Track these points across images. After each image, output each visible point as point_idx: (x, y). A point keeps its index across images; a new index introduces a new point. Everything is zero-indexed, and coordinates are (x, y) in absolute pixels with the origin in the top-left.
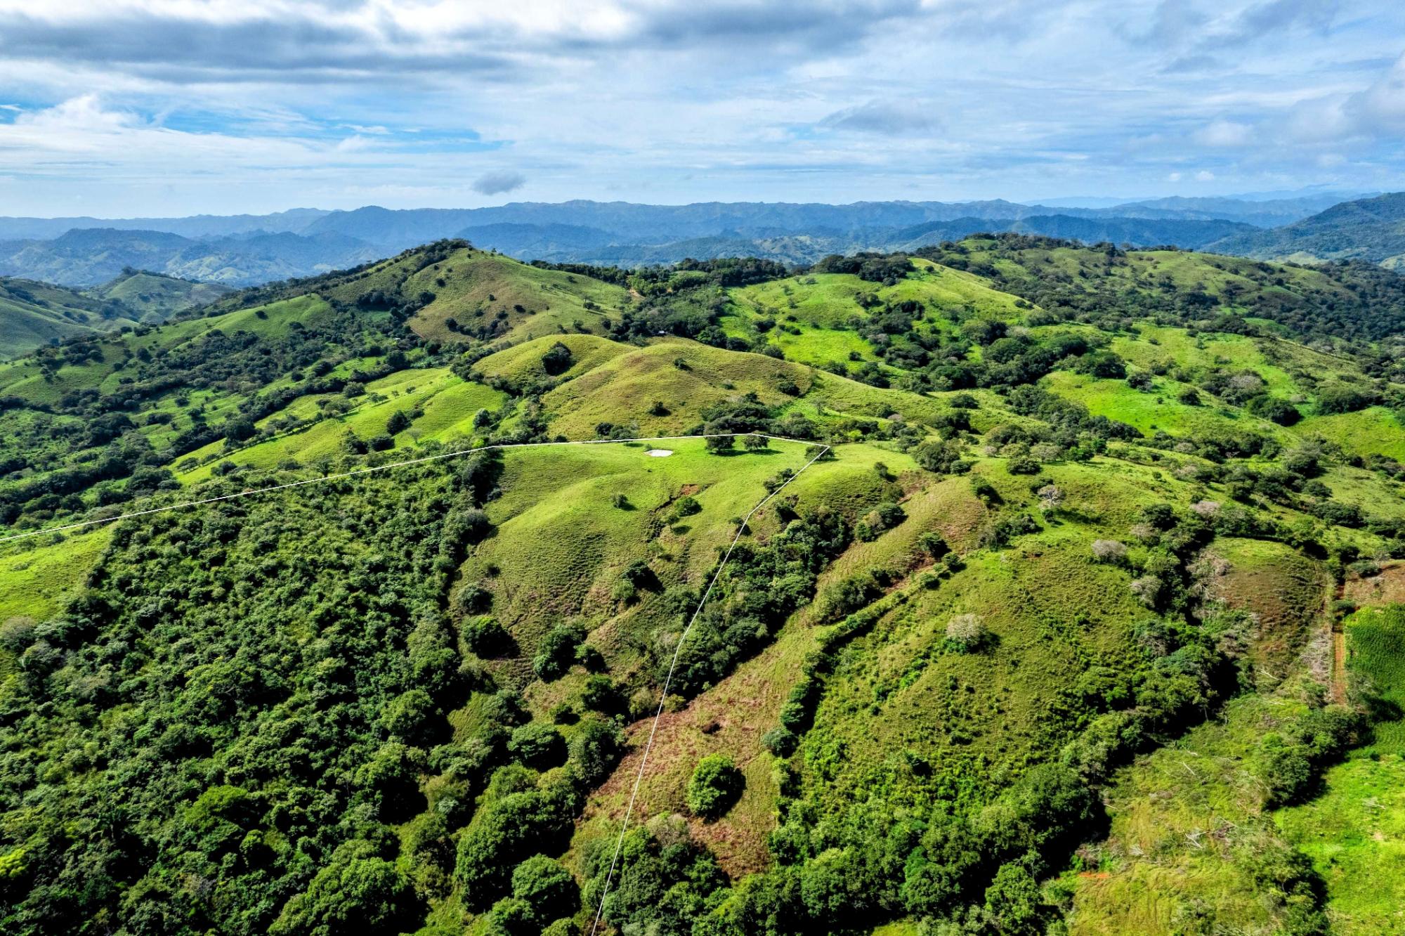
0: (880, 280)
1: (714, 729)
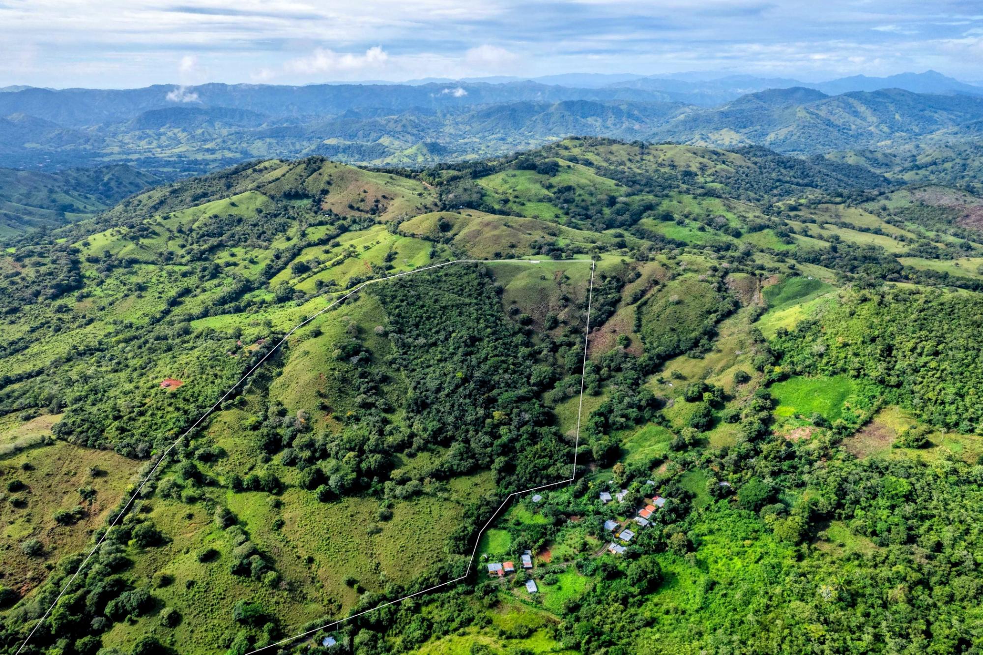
0: (548, 173)
1: (615, 331)
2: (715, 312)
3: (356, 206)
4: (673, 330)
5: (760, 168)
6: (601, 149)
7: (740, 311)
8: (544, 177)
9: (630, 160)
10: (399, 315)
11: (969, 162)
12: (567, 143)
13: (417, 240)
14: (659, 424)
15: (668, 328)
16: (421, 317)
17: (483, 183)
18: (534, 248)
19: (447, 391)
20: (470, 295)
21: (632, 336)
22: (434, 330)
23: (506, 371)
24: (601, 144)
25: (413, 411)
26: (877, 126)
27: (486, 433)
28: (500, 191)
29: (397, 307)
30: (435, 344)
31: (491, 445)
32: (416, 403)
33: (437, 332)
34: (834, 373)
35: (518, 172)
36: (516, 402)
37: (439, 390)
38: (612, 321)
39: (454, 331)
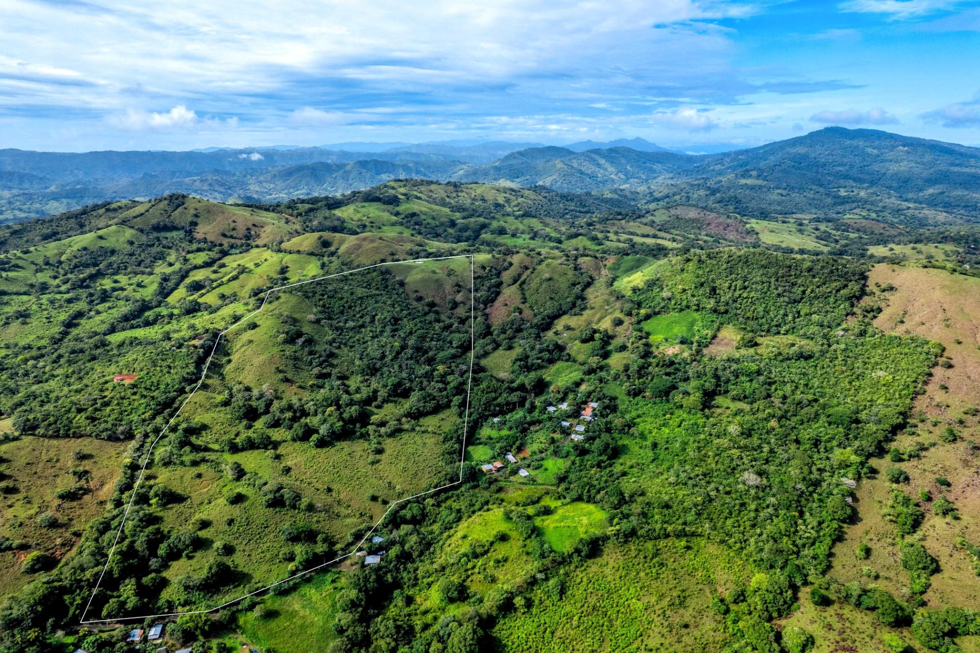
0: (391, 204)
1: (506, 305)
2: (579, 283)
3: (228, 234)
4: (551, 299)
5: (549, 200)
6: (423, 188)
7: (595, 282)
8: (390, 207)
9: (448, 197)
10: (324, 306)
11: (690, 194)
12: (392, 184)
13: (302, 256)
14: (567, 360)
15: (548, 298)
16: (344, 307)
17: (337, 212)
18: (411, 254)
19: (390, 357)
20: (377, 289)
21: (521, 306)
22: (358, 316)
23: (432, 340)
24: (421, 185)
25: (367, 375)
26: (616, 175)
27: (437, 382)
28: (355, 218)
29: (320, 300)
30: (363, 326)
31: (445, 389)
32: (369, 368)
33: (361, 317)
34: (681, 310)
35: (366, 204)
36: (451, 358)
37: (383, 356)
38: (501, 299)
39: (376, 315)
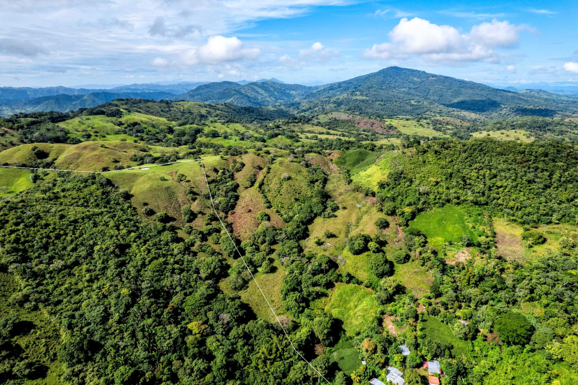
1: (250, 211)
2: (317, 181)
4: (297, 200)
7: (330, 177)
10: (17, 241)
12: (115, 102)
13: (13, 168)
14: (348, 282)
15: (293, 200)
16: (49, 237)
17: (62, 125)
18: (136, 160)
19: (116, 316)
20: (97, 205)
21: (268, 211)
22: (69, 248)
23: (173, 272)
24: (140, 102)
25: (79, 362)
26: (269, 98)
27: (194, 357)
28: (80, 129)
29: (12, 232)
30: (76, 263)
31: (209, 370)
32: (81, 349)
33: (74, 250)
34: (444, 205)
35: (90, 117)
36: (206, 304)
37: (106, 317)
38: (241, 203)
39: (95, 244)
